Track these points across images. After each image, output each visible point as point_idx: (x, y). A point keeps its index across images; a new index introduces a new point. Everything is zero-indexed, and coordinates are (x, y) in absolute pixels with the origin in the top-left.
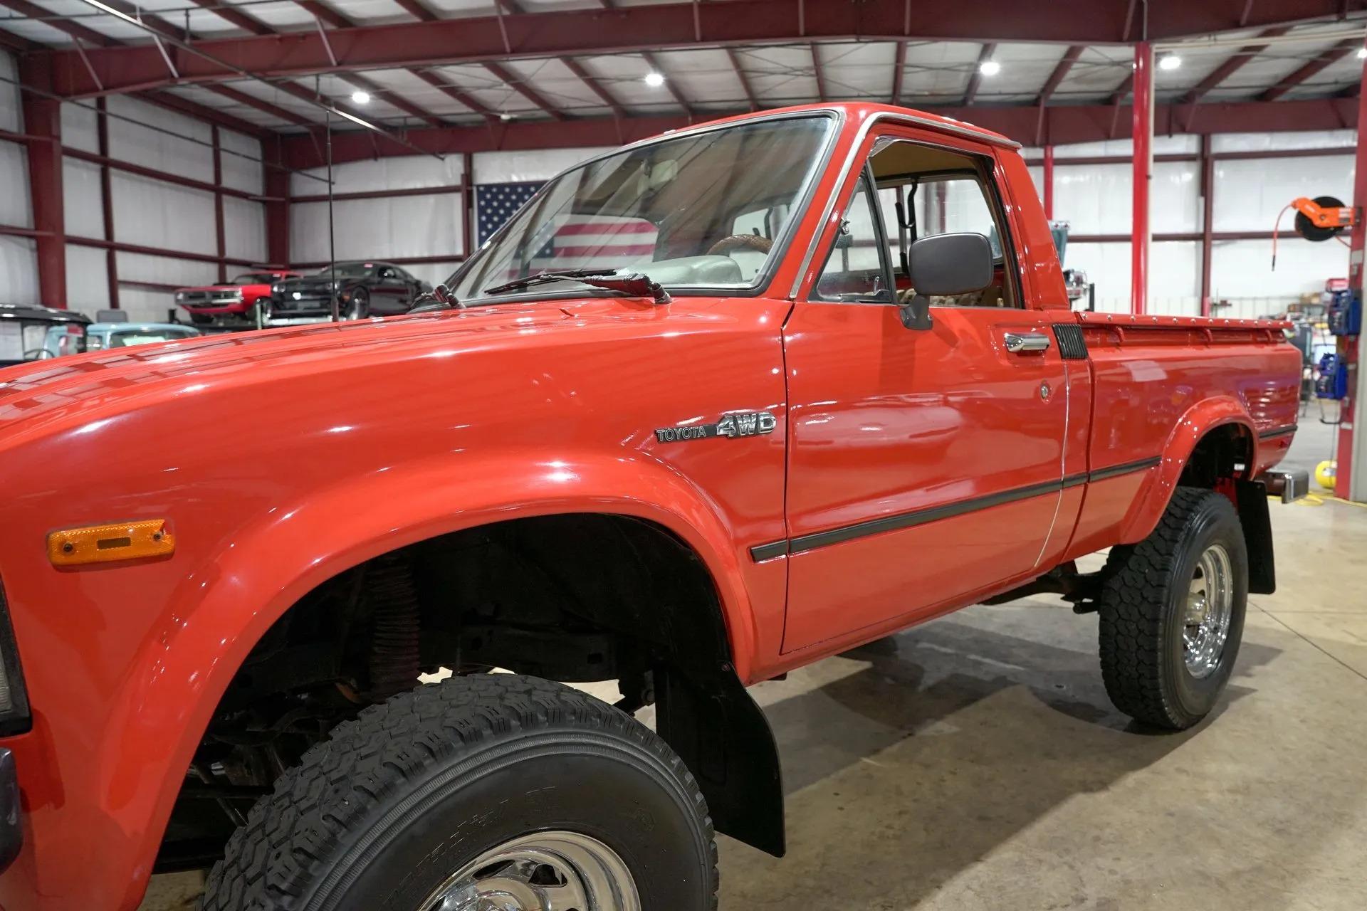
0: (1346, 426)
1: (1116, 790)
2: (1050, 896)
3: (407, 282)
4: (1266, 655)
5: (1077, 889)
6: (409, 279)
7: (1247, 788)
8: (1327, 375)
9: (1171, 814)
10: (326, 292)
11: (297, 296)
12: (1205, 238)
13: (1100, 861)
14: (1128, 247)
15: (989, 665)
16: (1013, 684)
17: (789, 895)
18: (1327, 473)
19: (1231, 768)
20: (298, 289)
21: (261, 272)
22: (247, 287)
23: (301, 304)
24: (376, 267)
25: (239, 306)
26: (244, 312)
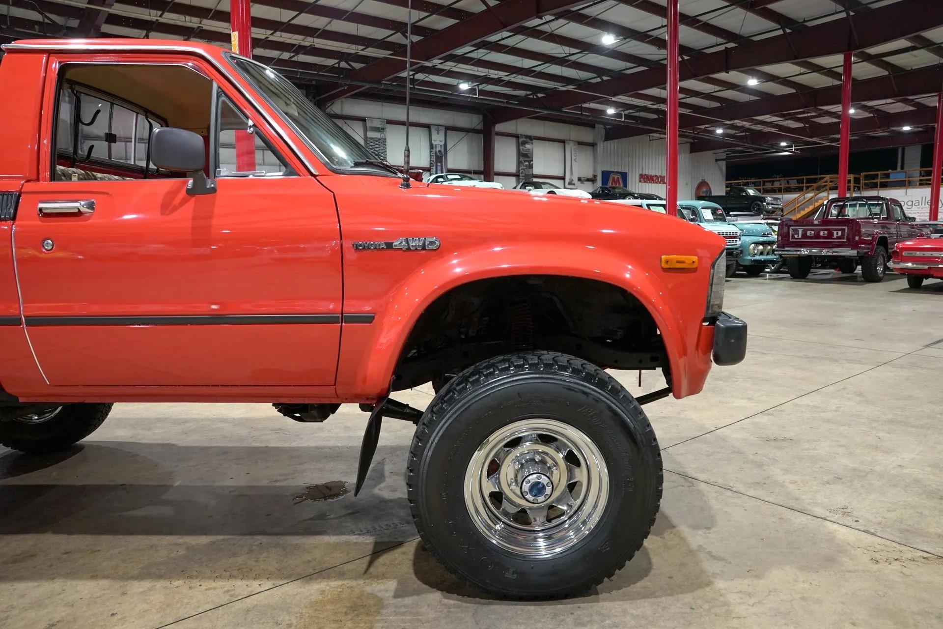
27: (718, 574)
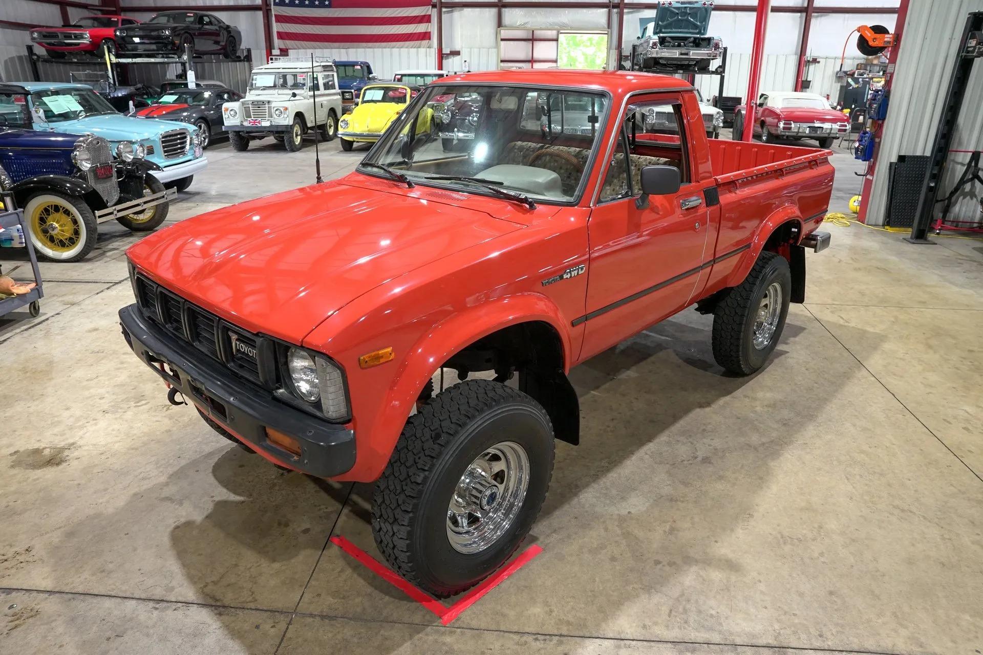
0: (869, 177)
1: (715, 406)
2: (682, 456)
3: (220, 27)
4: (798, 330)
5: (694, 453)
6: (222, 24)
7: (774, 404)
8: (862, 145)
9: (739, 418)
10: (159, 37)
11: (137, 40)
12: (808, 11)
13: (705, 440)
14: (754, 15)
15: (653, 336)
16: (666, 348)
17: (566, 459)
18: (856, 204)
19: (769, 395)
20: (136, 34)
21: (99, 15)
22: (92, 29)
23: (140, 47)
24: (195, 14)
25: (89, 45)
26: (94, 51)
27: (165, 486)
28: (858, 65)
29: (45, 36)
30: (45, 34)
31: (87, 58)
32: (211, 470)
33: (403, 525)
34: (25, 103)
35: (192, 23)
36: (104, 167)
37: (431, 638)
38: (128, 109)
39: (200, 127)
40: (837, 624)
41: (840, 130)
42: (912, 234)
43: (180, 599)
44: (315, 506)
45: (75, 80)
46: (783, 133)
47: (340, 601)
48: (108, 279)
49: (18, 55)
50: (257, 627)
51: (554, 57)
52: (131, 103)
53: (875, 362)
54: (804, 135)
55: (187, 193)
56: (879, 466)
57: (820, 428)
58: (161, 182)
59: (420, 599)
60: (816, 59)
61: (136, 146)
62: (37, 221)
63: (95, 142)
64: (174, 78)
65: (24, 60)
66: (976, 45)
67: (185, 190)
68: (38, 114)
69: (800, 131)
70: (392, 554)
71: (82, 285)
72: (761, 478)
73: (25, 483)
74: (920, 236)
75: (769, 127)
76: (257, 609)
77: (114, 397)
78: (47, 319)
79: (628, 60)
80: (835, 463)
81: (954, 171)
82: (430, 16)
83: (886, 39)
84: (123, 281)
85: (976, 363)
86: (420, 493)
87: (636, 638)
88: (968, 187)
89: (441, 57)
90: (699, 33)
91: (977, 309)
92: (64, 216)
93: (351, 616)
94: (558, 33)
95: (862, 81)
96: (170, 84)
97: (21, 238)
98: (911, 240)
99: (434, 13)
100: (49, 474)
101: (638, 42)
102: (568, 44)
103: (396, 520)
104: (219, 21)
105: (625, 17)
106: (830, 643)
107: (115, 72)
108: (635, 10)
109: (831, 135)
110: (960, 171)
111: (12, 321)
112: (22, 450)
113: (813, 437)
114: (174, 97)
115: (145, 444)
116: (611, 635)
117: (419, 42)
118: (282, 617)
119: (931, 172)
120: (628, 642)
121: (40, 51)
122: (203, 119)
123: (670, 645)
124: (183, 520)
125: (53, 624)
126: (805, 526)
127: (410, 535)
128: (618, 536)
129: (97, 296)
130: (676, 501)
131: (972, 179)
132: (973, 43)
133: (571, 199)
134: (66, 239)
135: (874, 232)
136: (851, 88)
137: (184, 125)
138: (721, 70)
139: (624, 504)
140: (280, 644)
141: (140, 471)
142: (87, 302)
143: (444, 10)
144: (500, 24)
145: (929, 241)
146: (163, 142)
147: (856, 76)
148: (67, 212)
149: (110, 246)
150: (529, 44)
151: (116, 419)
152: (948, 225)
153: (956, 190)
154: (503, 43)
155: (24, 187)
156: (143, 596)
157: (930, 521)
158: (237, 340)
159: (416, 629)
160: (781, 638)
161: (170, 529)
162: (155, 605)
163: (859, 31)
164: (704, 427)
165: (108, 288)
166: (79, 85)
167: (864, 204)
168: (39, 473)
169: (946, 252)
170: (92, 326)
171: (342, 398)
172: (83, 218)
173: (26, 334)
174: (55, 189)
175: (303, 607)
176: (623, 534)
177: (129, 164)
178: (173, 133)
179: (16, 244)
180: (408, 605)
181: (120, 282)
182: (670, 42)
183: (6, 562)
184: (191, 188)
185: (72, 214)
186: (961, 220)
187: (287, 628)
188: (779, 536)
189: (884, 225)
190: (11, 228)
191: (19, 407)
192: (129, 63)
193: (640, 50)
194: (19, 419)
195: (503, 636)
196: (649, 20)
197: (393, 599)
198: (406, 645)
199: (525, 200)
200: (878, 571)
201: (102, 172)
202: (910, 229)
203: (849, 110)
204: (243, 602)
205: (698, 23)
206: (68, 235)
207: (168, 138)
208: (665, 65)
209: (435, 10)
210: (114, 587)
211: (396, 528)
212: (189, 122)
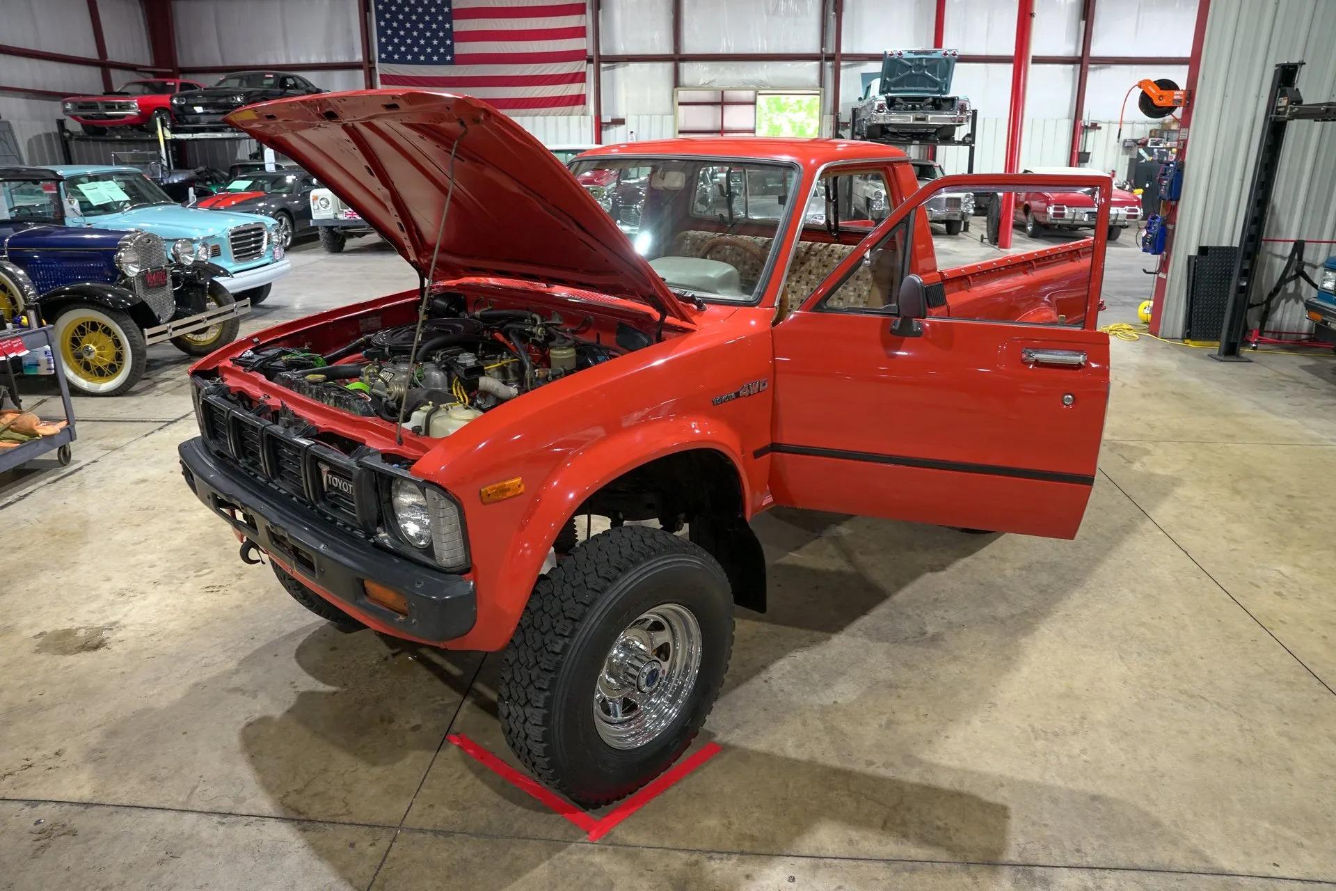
0: (1162, 275)
1: (951, 570)
2: (906, 632)
5: (921, 628)
6: (310, 88)
7: (1030, 567)
8: (1151, 234)
9: (982, 584)
10: (228, 105)
11: (199, 110)
12: (1082, 62)
13: (937, 612)
14: (1009, 68)
17: (754, 637)
18: (1147, 311)
19: (1023, 555)
20: (199, 102)
21: (151, 78)
22: (140, 97)
23: (203, 118)
24: (275, 75)
25: (136, 118)
26: (143, 126)
27: (234, 674)
28: (1151, 131)
29: (81, 108)
30: (81, 104)
31: (135, 134)
32: (293, 655)
33: (537, 707)
34: (56, 192)
35: (271, 86)
36: (156, 272)
37: (575, 857)
38: (188, 198)
39: (281, 221)
40: (1099, 837)
41: (1129, 216)
42: (1220, 350)
43: (254, 812)
44: (428, 697)
45: (119, 162)
46: (1053, 222)
47: (458, 812)
48: (160, 417)
49: (45, 132)
50: (352, 845)
51: (750, 126)
52: (191, 190)
53: (1164, 512)
54: (1081, 223)
55: (263, 307)
56: (1164, 642)
57: (1089, 596)
58: (231, 292)
59: (561, 809)
60: (1096, 124)
61: (197, 246)
62: (68, 342)
63: (145, 240)
64: (247, 158)
65: (53, 138)
66: (1288, 104)
67: (262, 303)
68: (72, 206)
69: (1077, 217)
70: (524, 746)
71: (127, 425)
72: (1009, 659)
73: (54, 672)
74: (1231, 352)
75: (1035, 214)
76: (351, 824)
77: (169, 564)
78: (81, 468)
79: (847, 128)
80: (1106, 638)
81: (1271, 266)
82: (584, 74)
83: (1175, 97)
84: (178, 419)
85: (1296, 512)
86: (558, 665)
87: (838, 855)
88: (1291, 287)
89: (600, 127)
90: (940, 91)
91: (1302, 443)
92: (103, 336)
93: (472, 831)
94: (756, 94)
95: (1158, 151)
96: (240, 166)
97: (49, 363)
98: (1218, 357)
99: (590, 70)
100: (85, 660)
101: (860, 105)
102: (769, 108)
103: (528, 701)
104: (307, 84)
105: (842, 72)
106: (1089, 859)
107: (170, 152)
108: (855, 63)
109: (1118, 223)
110: (1280, 265)
111: (36, 470)
112: (49, 631)
113: (1078, 607)
114: (248, 183)
115: (208, 623)
116: (807, 852)
117: (570, 108)
118: (384, 833)
119: (1241, 267)
120: (828, 861)
121: (74, 126)
122: (284, 211)
123: (882, 864)
124: (257, 716)
125: (92, 843)
126: (1063, 718)
127: (546, 720)
128: (820, 730)
129: (145, 439)
130: (897, 687)
131: (1296, 277)
132: (1284, 102)
133: (751, 298)
134: (106, 366)
135: (1171, 347)
136: (1143, 161)
137: (260, 218)
138: (970, 139)
139: (829, 692)
140: (381, 865)
141: (202, 655)
142: (132, 446)
143: (603, 65)
144: (677, 83)
145: (1242, 358)
146: (232, 240)
147: (1149, 145)
148: (108, 331)
149: (163, 376)
150: (718, 109)
151: (171, 591)
152: (1268, 337)
153: (1276, 290)
154: (681, 108)
155: (53, 298)
156: (206, 809)
157: (1226, 709)
158: (329, 472)
159: (556, 846)
160: (1026, 854)
161: (242, 726)
162: (220, 820)
163: (1140, 87)
164: (936, 597)
165: (160, 429)
166: (124, 168)
167: (1157, 311)
168: (71, 659)
169: (1264, 372)
170: (140, 476)
171: (459, 541)
172: (128, 338)
173: (54, 487)
174: (93, 301)
175: (410, 821)
176: (826, 728)
177: (188, 268)
178: (246, 229)
179: (43, 371)
180: (546, 818)
181: (175, 421)
182: (902, 104)
183: (30, 769)
184: (268, 301)
185: (114, 333)
186: (1285, 330)
187: (391, 845)
188: (1029, 729)
189: (1183, 339)
190: (37, 349)
191: (45, 579)
192: (188, 140)
193: (863, 115)
194: (45, 593)
195: (668, 854)
196: (872, 76)
197: (526, 811)
198: (542, 866)
199: (692, 300)
200: (1155, 770)
201: (152, 279)
202: (1218, 343)
203: (1141, 190)
204: (334, 816)
205: (938, 79)
206: (108, 360)
207: (240, 235)
208: (894, 133)
209: (591, 66)
210: (169, 798)
211: (528, 711)
212: (266, 214)
